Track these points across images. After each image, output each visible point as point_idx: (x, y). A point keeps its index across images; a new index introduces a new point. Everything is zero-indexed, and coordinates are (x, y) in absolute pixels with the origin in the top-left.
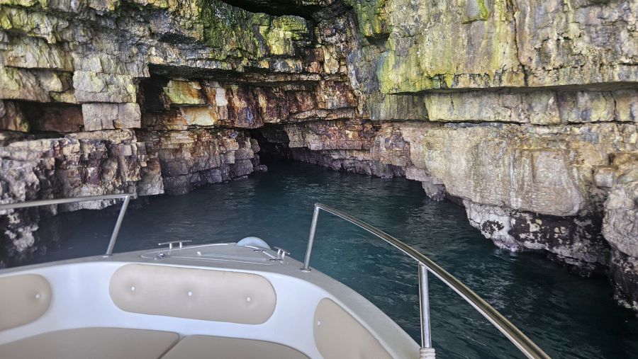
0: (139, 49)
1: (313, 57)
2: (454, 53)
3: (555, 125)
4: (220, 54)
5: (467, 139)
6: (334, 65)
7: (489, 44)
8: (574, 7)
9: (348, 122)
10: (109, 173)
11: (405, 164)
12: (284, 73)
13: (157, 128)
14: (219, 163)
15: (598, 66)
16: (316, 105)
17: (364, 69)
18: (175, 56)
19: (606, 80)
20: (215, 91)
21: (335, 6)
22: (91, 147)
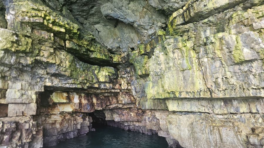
0: (41, 80)
1: (117, 83)
2: (178, 83)
3: (226, 114)
4: (77, 82)
5: (187, 120)
6: (126, 86)
7: (193, 80)
8: (227, 65)
9: (131, 109)
10: (15, 138)
11: (158, 129)
12: (105, 89)
13: (45, 113)
14: (73, 129)
15: (242, 89)
16: (118, 102)
17: (138, 88)
18: (57, 82)
19: (247, 96)
20: (74, 96)
21: (126, 64)
22: (8, 125)
